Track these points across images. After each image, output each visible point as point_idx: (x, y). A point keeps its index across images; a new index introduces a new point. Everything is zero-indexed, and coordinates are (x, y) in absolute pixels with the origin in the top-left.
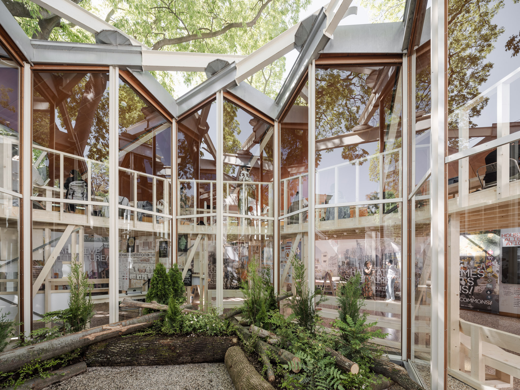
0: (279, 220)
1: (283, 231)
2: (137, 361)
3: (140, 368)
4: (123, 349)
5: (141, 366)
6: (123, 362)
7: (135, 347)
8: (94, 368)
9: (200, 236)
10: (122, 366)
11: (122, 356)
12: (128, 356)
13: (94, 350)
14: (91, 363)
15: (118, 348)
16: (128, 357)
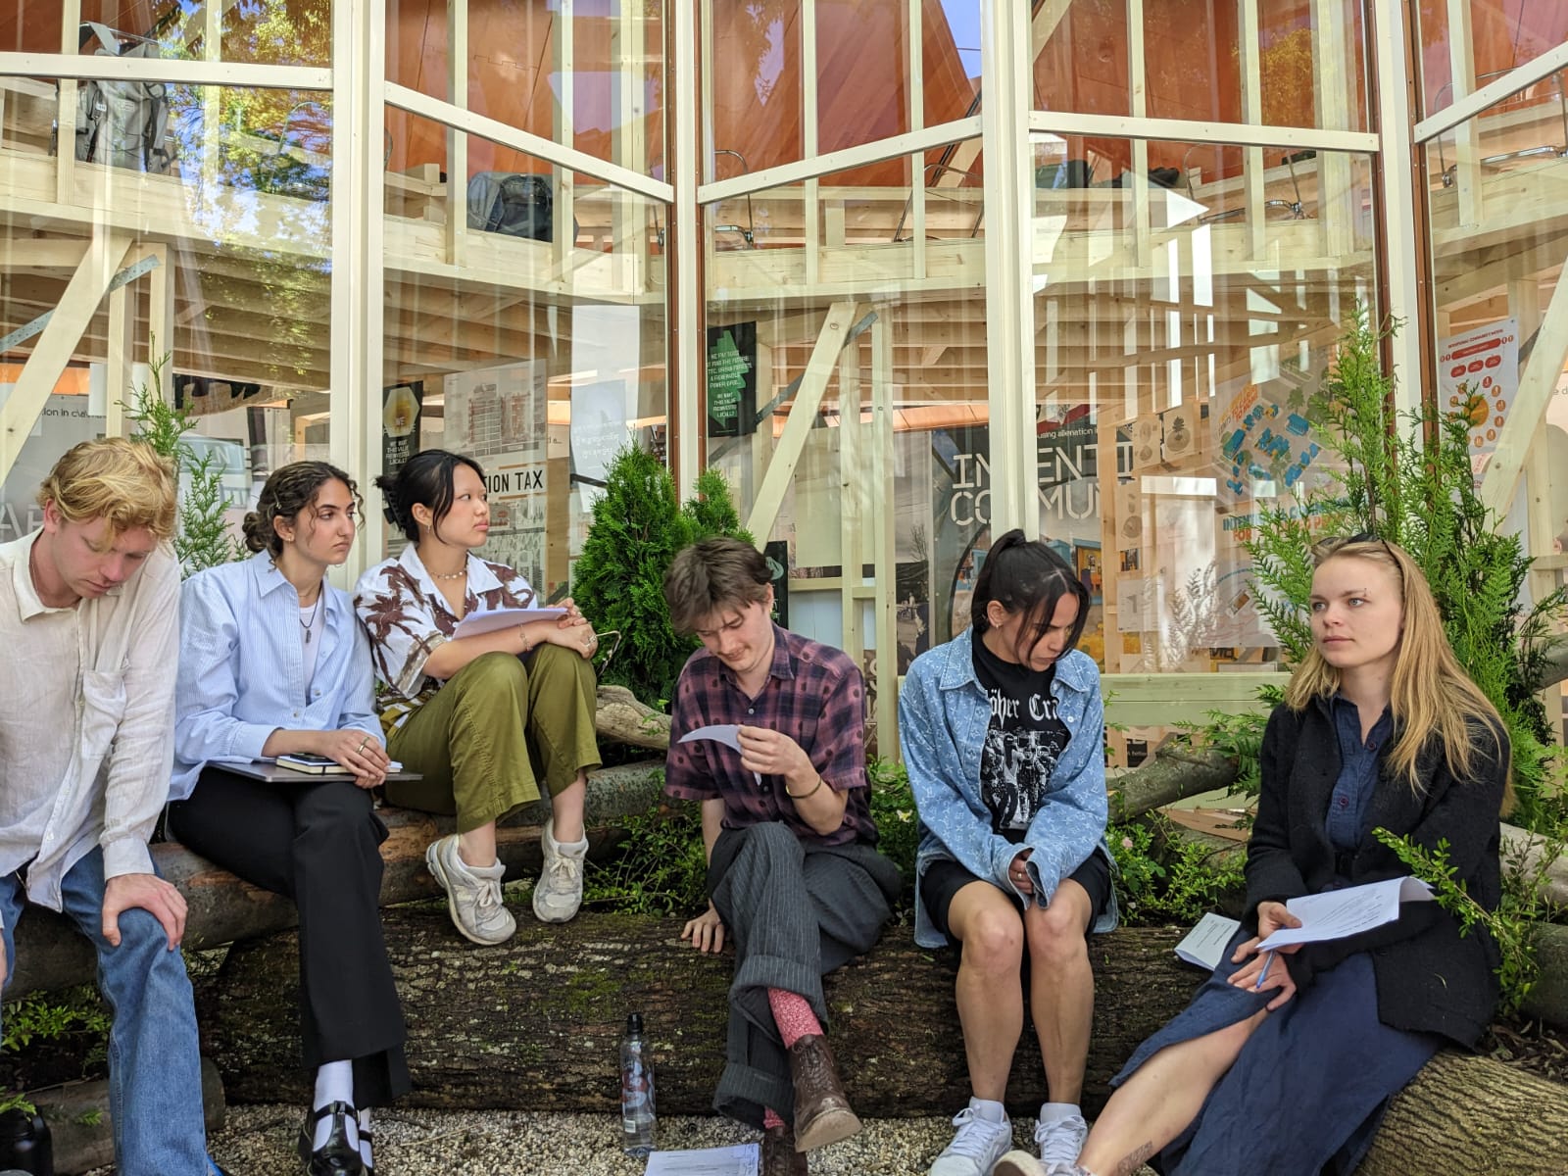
0: (1419, 150)
1: (1455, 221)
2: (553, 1069)
3: (571, 1126)
4: (459, 982)
5: (579, 1110)
6: (462, 1078)
7: (537, 969)
8: (266, 1114)
9: (840, 318)
10: (444, 1110)
11: (449, 1028)
12: (495, 1028)
13: (263, 982)
14: (245, 1072)
15: (422, 969)
16: (496, 1040)
